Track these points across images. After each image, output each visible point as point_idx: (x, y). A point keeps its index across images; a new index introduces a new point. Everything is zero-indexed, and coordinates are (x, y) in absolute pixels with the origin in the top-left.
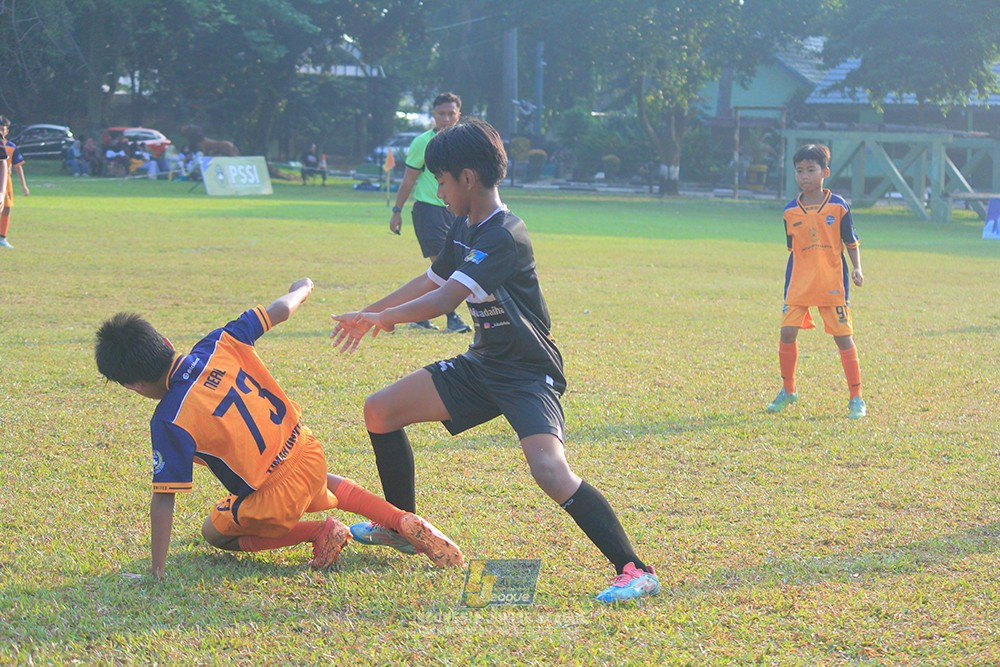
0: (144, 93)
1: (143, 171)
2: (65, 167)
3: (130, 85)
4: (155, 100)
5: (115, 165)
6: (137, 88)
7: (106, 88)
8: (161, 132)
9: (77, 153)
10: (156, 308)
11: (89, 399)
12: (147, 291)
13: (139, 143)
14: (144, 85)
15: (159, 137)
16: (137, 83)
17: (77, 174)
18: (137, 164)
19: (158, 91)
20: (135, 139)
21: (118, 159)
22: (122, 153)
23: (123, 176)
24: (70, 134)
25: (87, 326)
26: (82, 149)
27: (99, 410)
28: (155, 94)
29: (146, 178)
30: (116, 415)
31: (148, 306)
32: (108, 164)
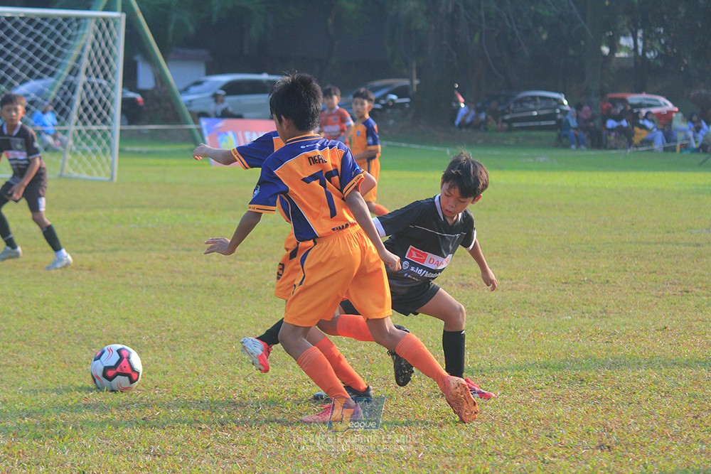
0: (648, 55)
1: (648, 142)
2: (560, 138)
3: (632, 47)
4: (660, 63)
5: (615, 137)
6: (640, 50)
7: (606, 50)
8: (667, 99)
9: (573, 123)
10: (663, 294)
11: (588, 396)
12: (653, 276)
13: (644, 111)
14: (648, 46)
15: (666, 104)
16: (640, 44)
17: (573, 147)
18: (640, 135)
19: (663, 52)
20: (640, 106)
21: (620, 130)
22: (624, 123)
23: (625, 148)
24: (565, 102)
25: (587, 315)
26: (578, 117)
27: (600, 408)
28: (660, 56)
29: (652, 150)
30: (620, 414)
31: (654, 293)
32: (610, 135)
